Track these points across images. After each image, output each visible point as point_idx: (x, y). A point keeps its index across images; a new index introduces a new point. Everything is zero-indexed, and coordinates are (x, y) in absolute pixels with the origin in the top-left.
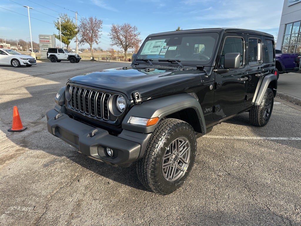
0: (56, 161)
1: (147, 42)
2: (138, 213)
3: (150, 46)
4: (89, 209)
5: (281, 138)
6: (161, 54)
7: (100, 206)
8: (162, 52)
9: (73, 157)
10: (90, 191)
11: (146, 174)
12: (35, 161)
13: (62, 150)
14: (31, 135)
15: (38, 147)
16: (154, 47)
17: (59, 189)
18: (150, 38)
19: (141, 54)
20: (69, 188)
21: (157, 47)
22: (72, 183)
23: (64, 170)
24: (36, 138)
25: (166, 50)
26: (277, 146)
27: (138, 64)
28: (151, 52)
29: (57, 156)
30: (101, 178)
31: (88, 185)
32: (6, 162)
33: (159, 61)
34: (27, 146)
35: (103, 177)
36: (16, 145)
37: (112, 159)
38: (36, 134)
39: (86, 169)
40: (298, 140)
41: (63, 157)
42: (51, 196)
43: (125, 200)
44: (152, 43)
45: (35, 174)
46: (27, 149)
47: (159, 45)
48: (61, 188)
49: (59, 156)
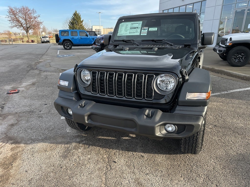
0: (71, 150)
1: (121, 24)
2: (192, 174)
3: (126, 28)
4: (151, 184)
5: (217, 94)
6: (141, 34)
7: (158, 178)
8: (142, 33)
9: (82, 141)
10: (134, 168)
11: (197, 141)
12: (47, 155)
13: (63, 137)
14: (10, 129)
15: (34, 141)
16: (131, 28)
17: (105, 175)
18: (123, 20)
19: (118, 35)
20: (113, 171)
21: (135, 28)
22: (110, 166)
23: (89, 156)
24: (21, 132)
25: (147, 31)
26: (220, 99)
27: (119, 44)
28: (129, 33)
29: (65, 144)
30: (130, 153)
31: (127, 164)
32: (13, 165)
33: (142, 41)
34: (19, 142)
35: (132, 153)
36: (4, 144)
37: (176, 134)
38: (15, 127)
39: (107, 149)
40: (227, 93)
41: (74, 144)
42: (104, 184)
43: (171, 167)
44: (127, 25)
45: (63, 168)
46: (22, 145)
47: (136, 27)
48: (106, 174)
49: (67, 144)
